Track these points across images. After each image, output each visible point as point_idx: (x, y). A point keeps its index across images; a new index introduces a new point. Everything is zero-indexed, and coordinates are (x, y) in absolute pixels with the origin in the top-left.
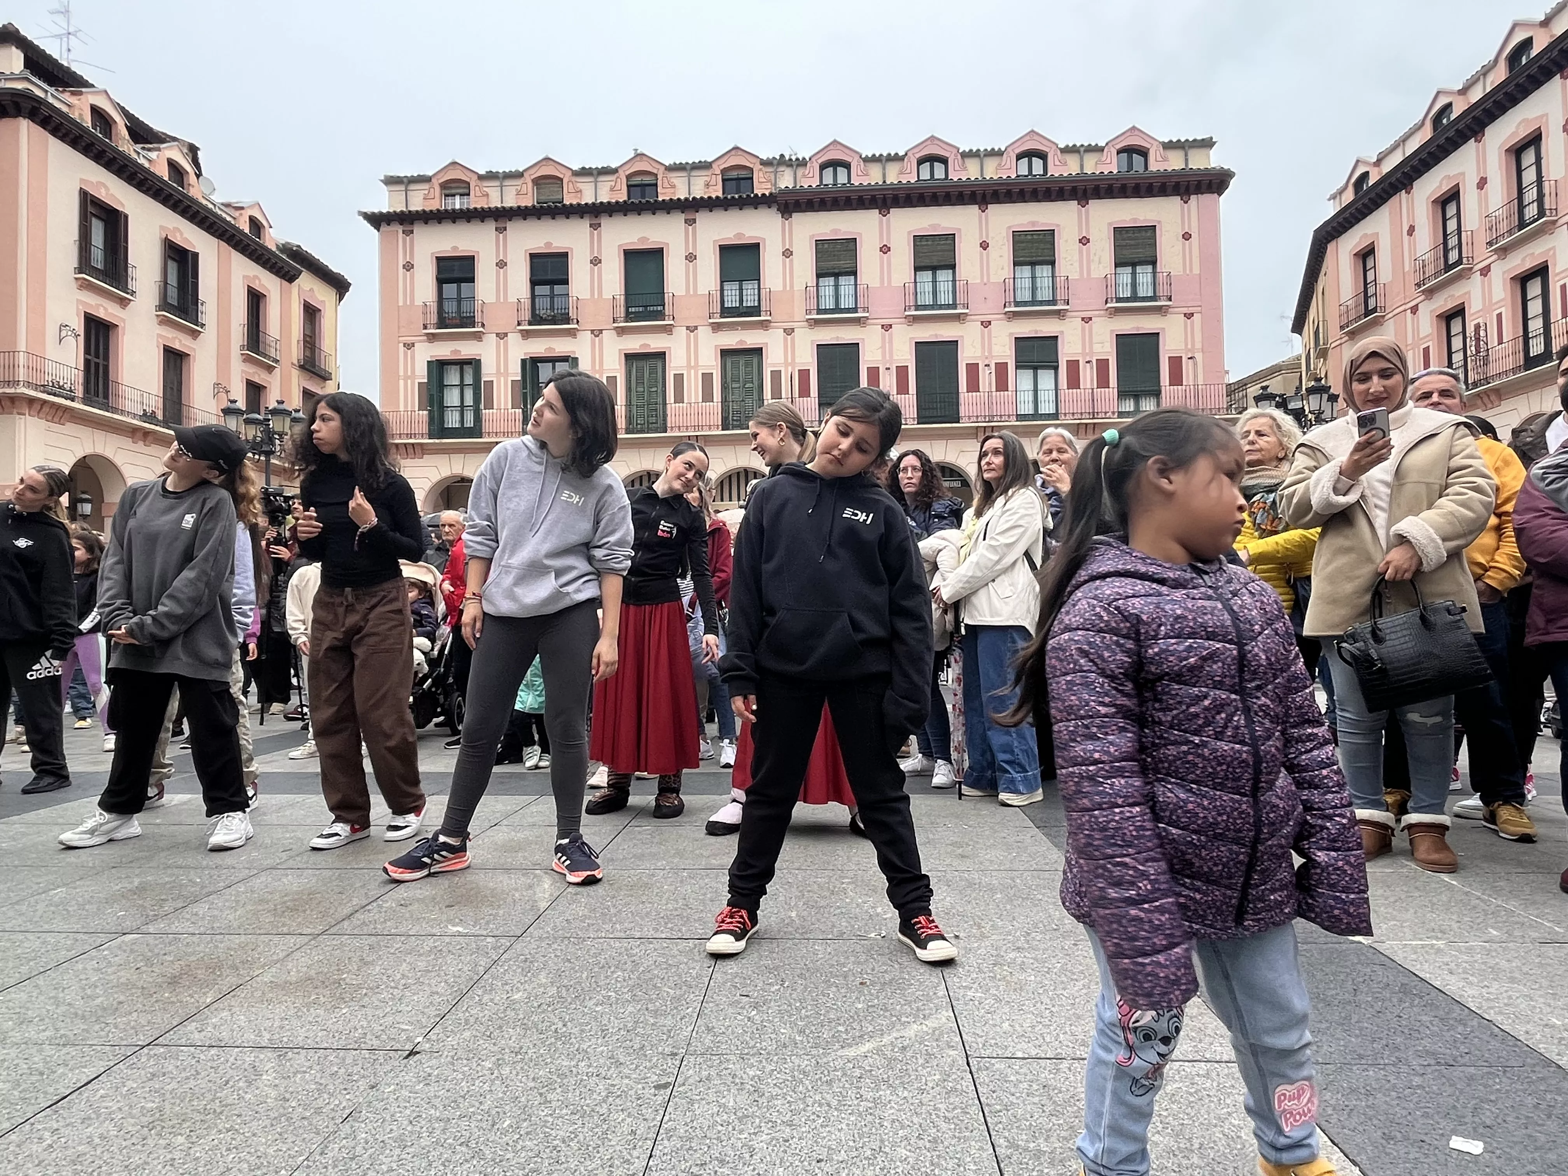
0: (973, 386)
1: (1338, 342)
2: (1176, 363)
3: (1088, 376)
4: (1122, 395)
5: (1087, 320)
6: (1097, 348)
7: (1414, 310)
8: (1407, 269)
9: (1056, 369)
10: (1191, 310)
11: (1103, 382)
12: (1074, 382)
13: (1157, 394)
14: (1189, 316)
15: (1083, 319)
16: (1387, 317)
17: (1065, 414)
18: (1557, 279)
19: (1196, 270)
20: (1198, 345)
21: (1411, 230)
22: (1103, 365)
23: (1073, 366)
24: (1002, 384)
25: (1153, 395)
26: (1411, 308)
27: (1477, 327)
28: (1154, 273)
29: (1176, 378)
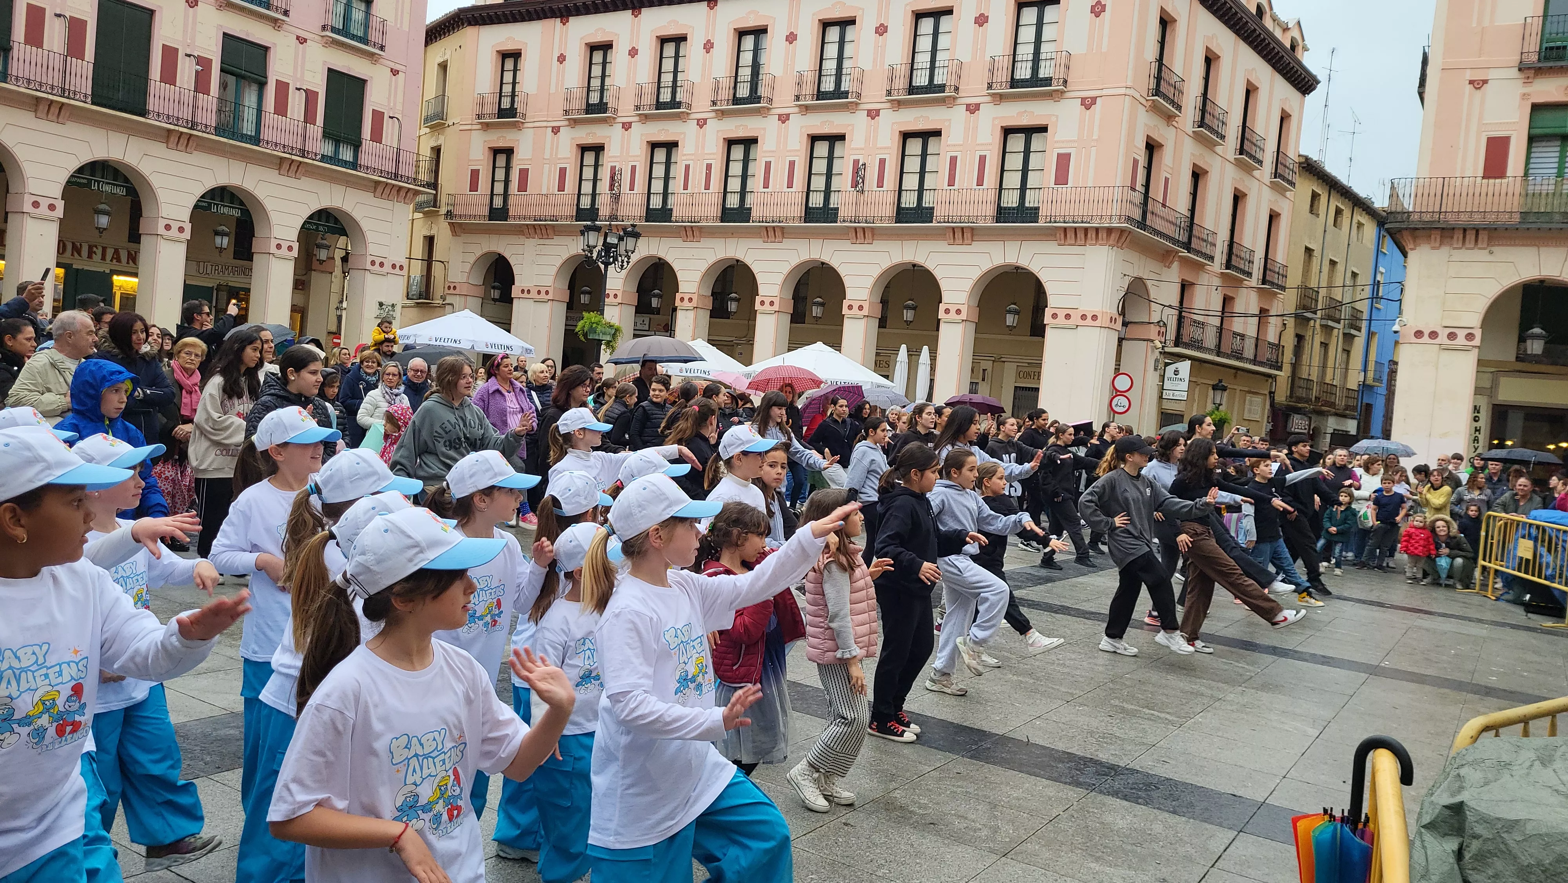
0: (169, 76)
1: (469, 127)
2: (378, 116)
3: (296, 104)
4: (326, 135)
5: (302, 40)
6: (308, 76)
7: (556, 130)
8: (553, 90)
9: (262, 85)
10: (397, 67)
11: (309, 117)
12: (281, 108)
13: (357, 145)
14: (395, 72)
15: (298, 38)
16: (526, 125)
17: (267, 143)
18: (684, 158)
19: (406, 27)
20: (399, 107)
21: (562, 59)
22: (310, 97)
23: (282, 88)
24: (201, 84)
25: (351, 144)
26: (553, 128)
27: (613, 169)
28: (368, 13)
29: (377, 136)
